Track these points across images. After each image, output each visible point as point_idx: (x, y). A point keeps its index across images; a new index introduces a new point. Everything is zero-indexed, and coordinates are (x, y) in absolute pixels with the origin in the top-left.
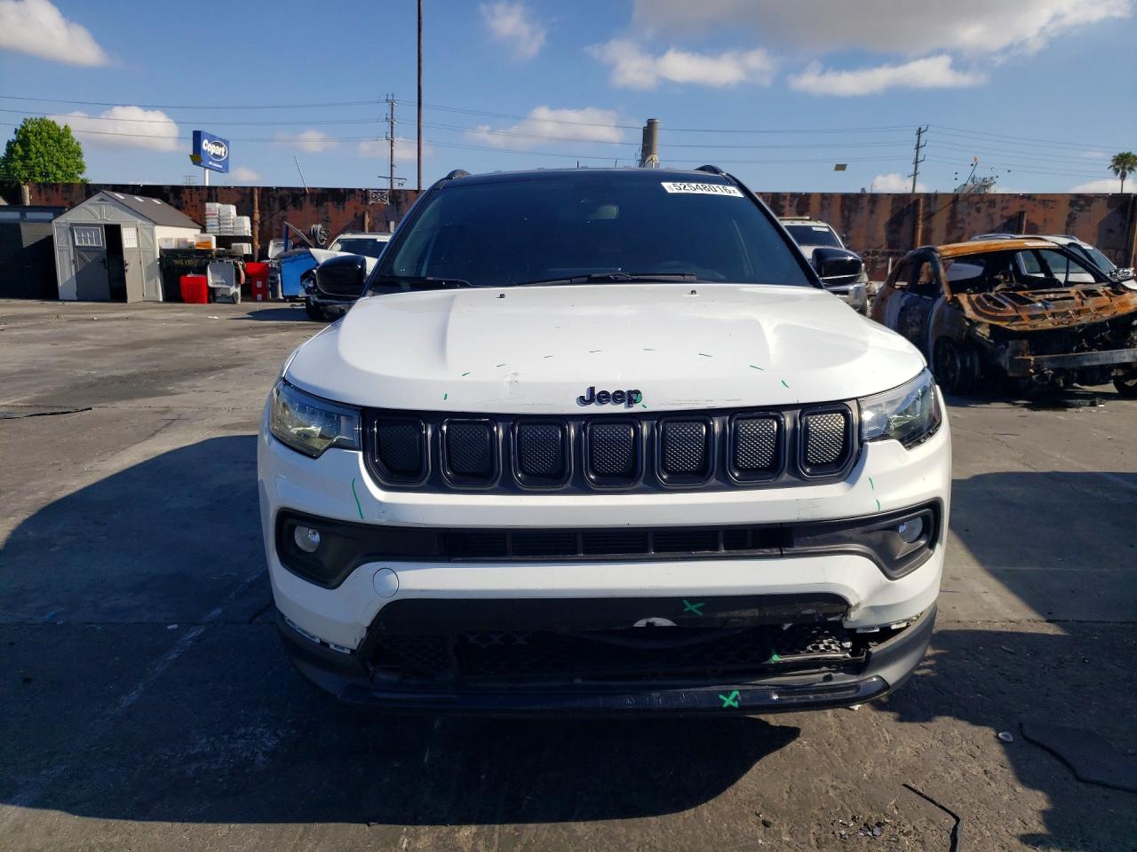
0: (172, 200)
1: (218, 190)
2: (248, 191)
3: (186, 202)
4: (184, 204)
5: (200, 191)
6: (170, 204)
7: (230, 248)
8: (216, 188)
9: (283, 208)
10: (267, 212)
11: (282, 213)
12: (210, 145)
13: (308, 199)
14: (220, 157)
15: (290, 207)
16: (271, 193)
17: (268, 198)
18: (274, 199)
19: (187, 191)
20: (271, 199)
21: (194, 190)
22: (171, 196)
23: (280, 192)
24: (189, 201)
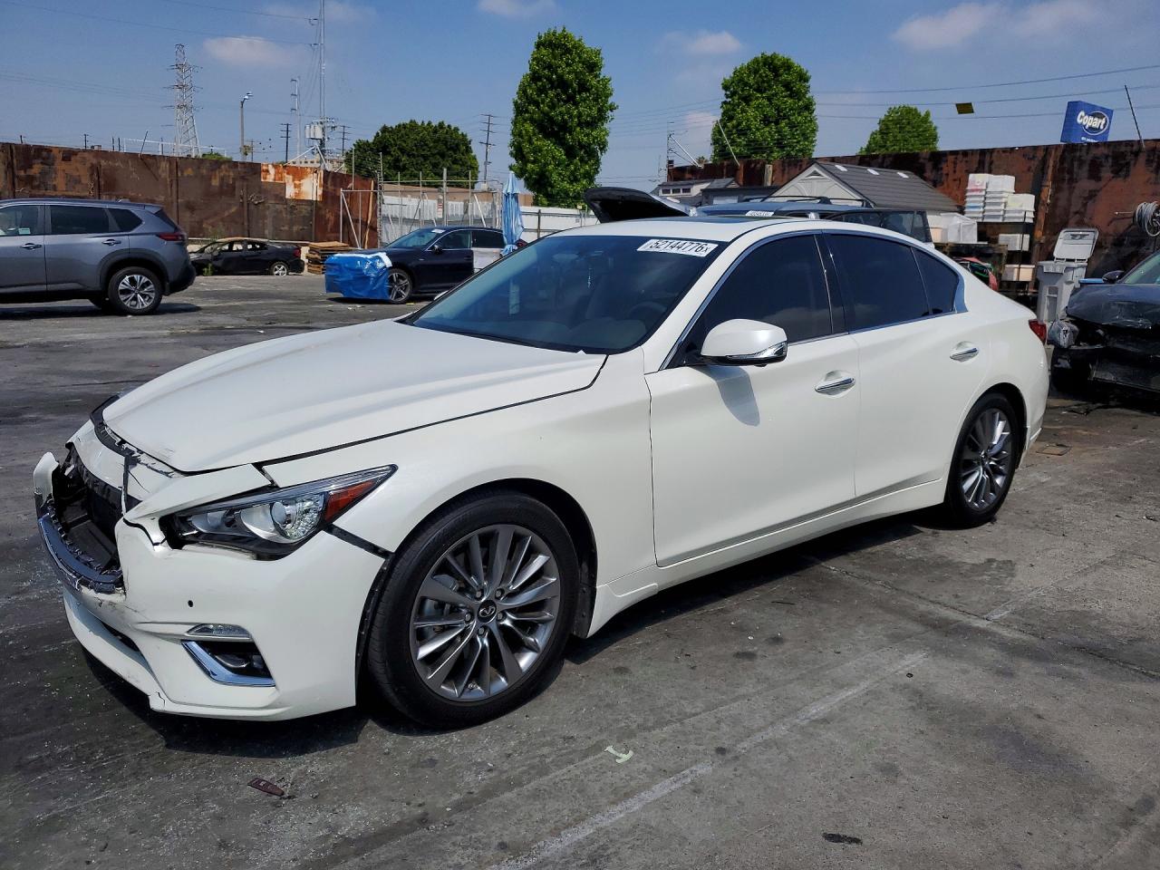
0: (928, 174)
1: (995, 154)
2: (1040, 154)
3: (947, 175)
4: (944, 178)
5: (970, 156)
6: (925, 179)
7: (996, 241)
8: (991, 151)
9: (1094, 174)
10: (1065, 186)
11: (1091, 185)
12: (1087, 117)
13: (1142, 158)
14: (1099, 129)
15: (1106, 173)
16: (1078, 154)
17: (1072, 161)
18: (1081, 163)
19: (951, 158)
20: (1076, 164)
21: (960, 157)
22: (929, 166)
23: (1094, 152)
24: (951, 172)
